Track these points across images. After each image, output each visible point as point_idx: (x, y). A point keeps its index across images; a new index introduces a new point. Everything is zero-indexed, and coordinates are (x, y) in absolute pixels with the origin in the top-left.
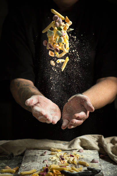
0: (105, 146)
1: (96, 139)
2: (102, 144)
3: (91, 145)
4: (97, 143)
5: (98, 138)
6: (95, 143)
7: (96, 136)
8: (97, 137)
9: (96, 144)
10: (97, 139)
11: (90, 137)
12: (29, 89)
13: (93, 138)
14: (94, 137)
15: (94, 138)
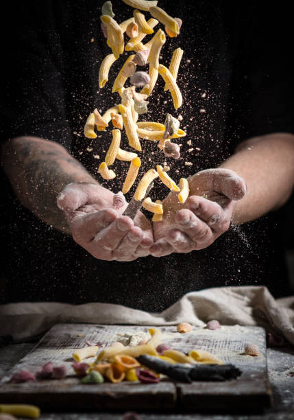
0: (273, 312)
1: (246, 299)
2: (264, 311)
3: (231, 314)
4: (249, 310)
5: (253, 295)
6: (243, 310)
7: (246, 291)
8: (249, 293)
9: (246, 312)
10: (249, 298)
11: (228, 294)
12: (58, 166)
13: (237, 298)
14: (239, 292)
15: (239, 296)
